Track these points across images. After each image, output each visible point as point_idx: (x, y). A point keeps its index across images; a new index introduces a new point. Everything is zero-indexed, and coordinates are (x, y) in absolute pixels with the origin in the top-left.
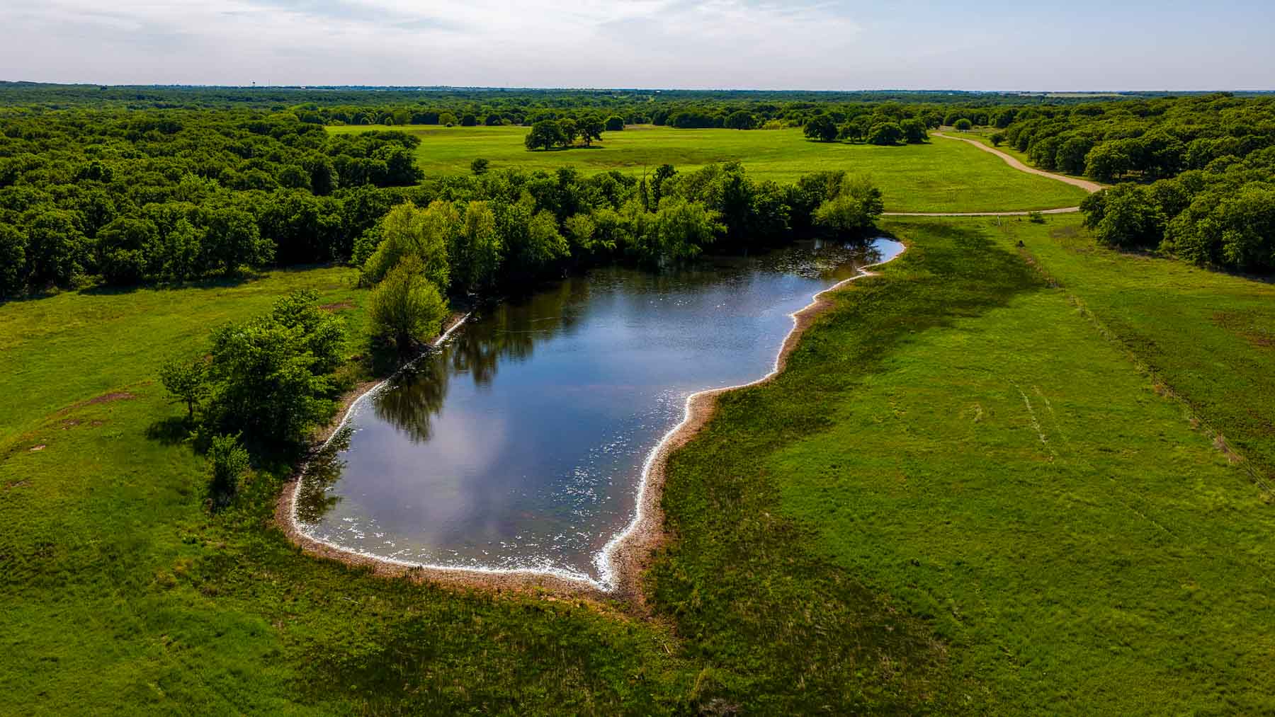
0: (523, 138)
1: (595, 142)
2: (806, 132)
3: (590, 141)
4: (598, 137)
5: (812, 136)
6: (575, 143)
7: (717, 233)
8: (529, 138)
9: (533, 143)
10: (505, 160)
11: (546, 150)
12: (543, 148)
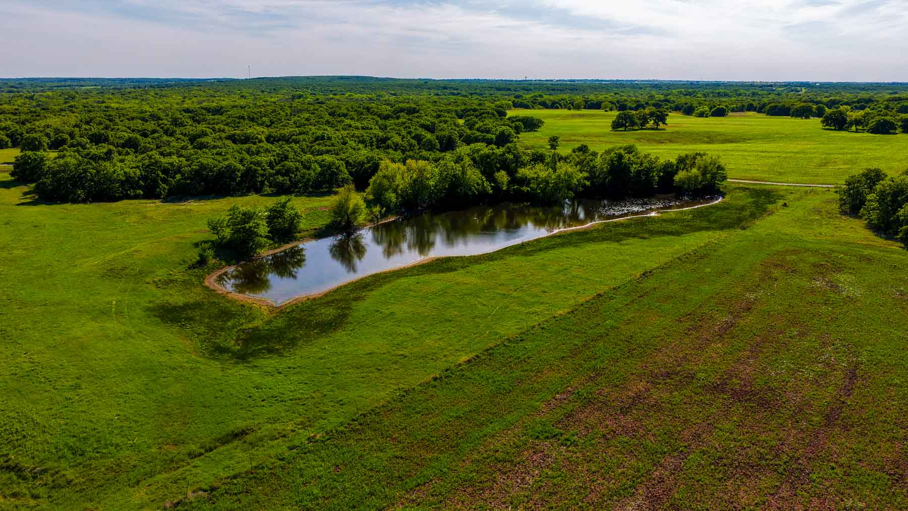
0: (609, 122)
1: (661, 125)
2: (823, 122)
3: (658, 125)
4: (664, 123)
5: (826, 125)
6: (648, 126)
7: (584, 186)
8: (613, 122)
9: (616, 125)
10: (585, 136)
11: (625, 131)
12: (623, 129)
